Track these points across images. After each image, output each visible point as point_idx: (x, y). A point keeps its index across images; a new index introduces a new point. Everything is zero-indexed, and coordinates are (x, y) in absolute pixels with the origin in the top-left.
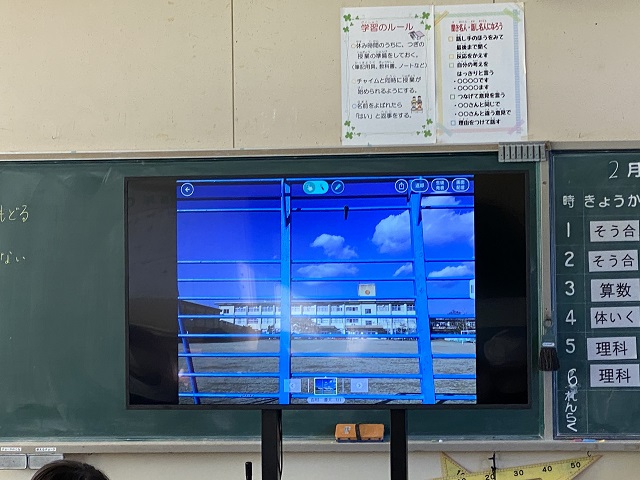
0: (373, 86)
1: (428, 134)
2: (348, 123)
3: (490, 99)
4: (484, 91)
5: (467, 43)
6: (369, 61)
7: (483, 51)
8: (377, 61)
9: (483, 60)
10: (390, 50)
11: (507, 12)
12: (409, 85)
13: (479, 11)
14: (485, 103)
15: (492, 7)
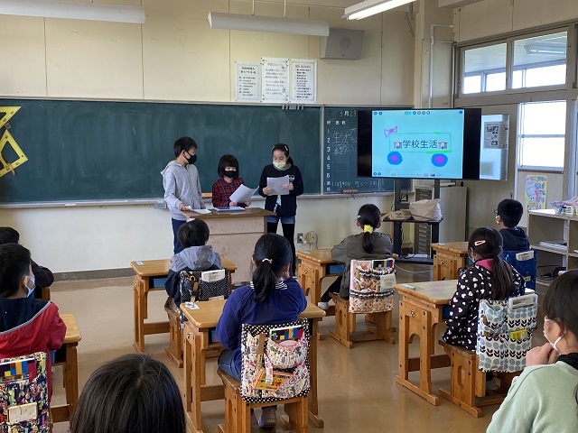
0: (271, 84)
1: (287, 100)
2: (263, 95)
3: (306, 90)
4: (304, 87)
5: (300, 71)
6: (270, 75)
7: (305, 74)
8: (272, 76)
9: (305, 77)
10: (276, 72)
11: (312, 63)
12: (282, 84)
13: (303, 62)
14: (304, 91)
15: (308, 61)
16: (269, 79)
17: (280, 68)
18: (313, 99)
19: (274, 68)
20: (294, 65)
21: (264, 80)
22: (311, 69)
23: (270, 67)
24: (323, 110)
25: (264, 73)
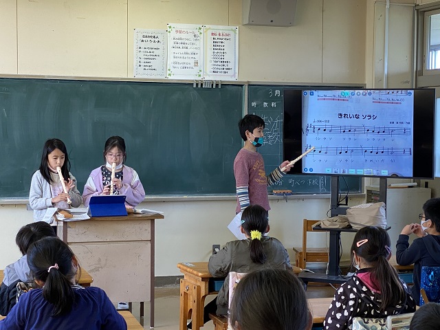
0: (179, 55)
1: (200, 76)
2: (169, 70)
3: (225, 64)
4: (222, 60)
5: (217, 41)
6: (178, 45)
7: (223, 44)
8: (181, 46)
9: (223, 48)
10: (186, 42)
11: (232, 30)
12: (193, 56)
13: (221, 29)
14: (223, 65)
15: (227, 27)
16: (177, 50)
17: (191, 36)
18: (234, 75)
19: (183, 36)
20: (209, 32)
21: (171, 51)
22: (231, 37)
23: (178, 36)
24: (246, 88)
25: (171, 43)
